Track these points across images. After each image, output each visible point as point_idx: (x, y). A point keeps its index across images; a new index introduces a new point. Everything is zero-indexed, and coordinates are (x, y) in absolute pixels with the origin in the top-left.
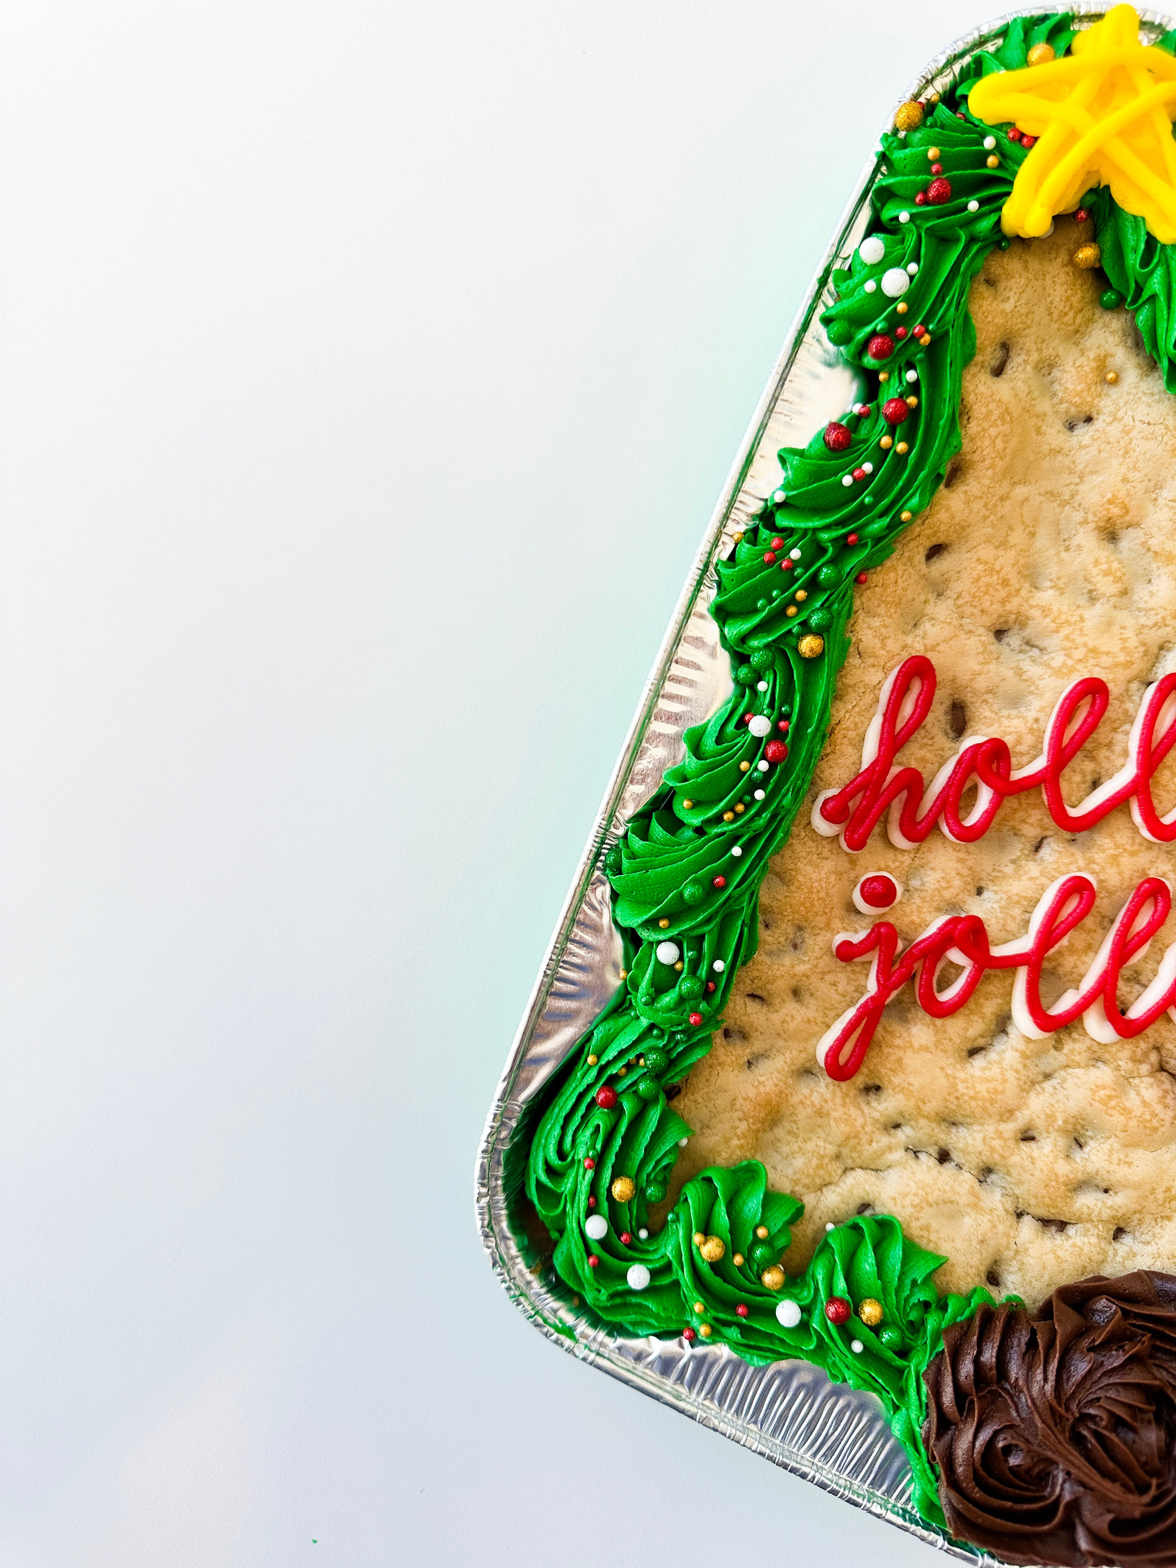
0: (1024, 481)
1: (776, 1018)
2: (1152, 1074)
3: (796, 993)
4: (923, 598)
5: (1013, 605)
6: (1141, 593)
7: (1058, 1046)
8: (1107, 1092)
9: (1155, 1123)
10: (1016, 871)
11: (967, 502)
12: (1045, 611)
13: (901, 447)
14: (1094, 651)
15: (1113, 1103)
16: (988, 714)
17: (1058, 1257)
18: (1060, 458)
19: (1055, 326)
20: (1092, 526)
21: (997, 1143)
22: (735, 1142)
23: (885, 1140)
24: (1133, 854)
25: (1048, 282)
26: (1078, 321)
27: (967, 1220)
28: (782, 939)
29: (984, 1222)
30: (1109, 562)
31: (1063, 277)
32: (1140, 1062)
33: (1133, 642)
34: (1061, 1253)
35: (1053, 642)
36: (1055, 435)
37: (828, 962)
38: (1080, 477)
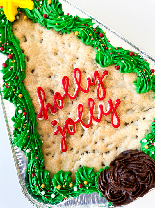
0: (39, 54)
1: (52, 148)
2: (107, 124)
3: (53, 143)
4: (35, 79)
5: (49, 72)
6: (65, 60)
7: (92, 128)
8: (102, 131)
9: (111, 131)
10: (72, 108)
11: (32, 62)
12: (54, 70)
13: (14, 61)
14: (63, 72)
15: (104, 132)
16: (55, 89)
17: (110, 157)
18: (42, 47)
19: (29, 30)
20: (52, 54)
21: (92, 146)
22: (57, 169)
23: (77, 155)
24: (85, 97)
25: (24, 25)
26: (32, 27)
27: (95, 160)
28: (46, 137)
29: (97, 158)
30: (58, 58)
31: (25, 23)
32: (105, 124)
33: (68, 67)
34: (110, 156)
35: (57, 74)
36: (39, 45)
37: (55, 136)
38: (47, 48)
